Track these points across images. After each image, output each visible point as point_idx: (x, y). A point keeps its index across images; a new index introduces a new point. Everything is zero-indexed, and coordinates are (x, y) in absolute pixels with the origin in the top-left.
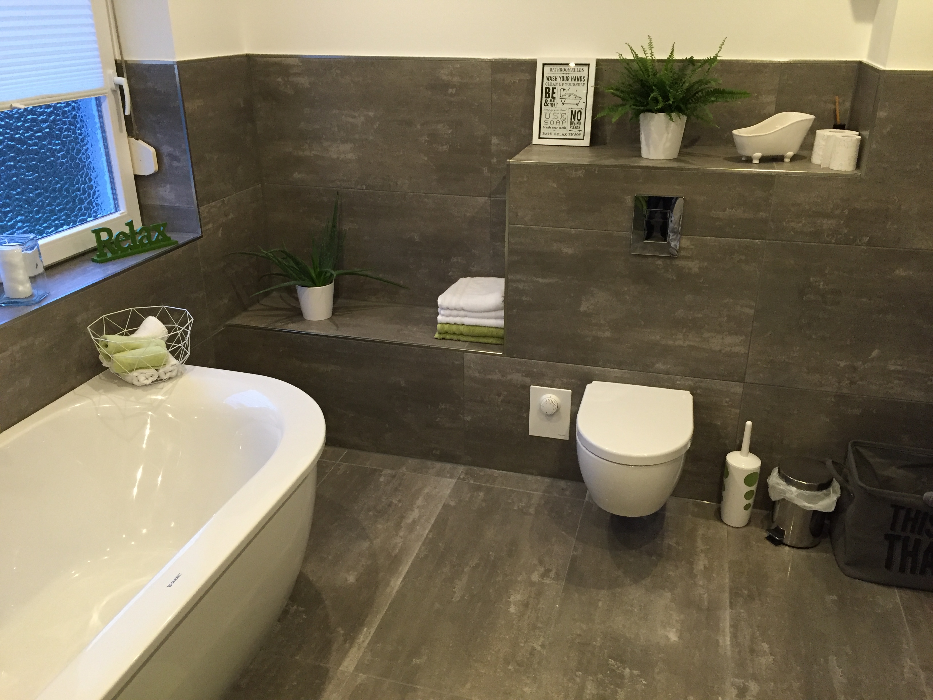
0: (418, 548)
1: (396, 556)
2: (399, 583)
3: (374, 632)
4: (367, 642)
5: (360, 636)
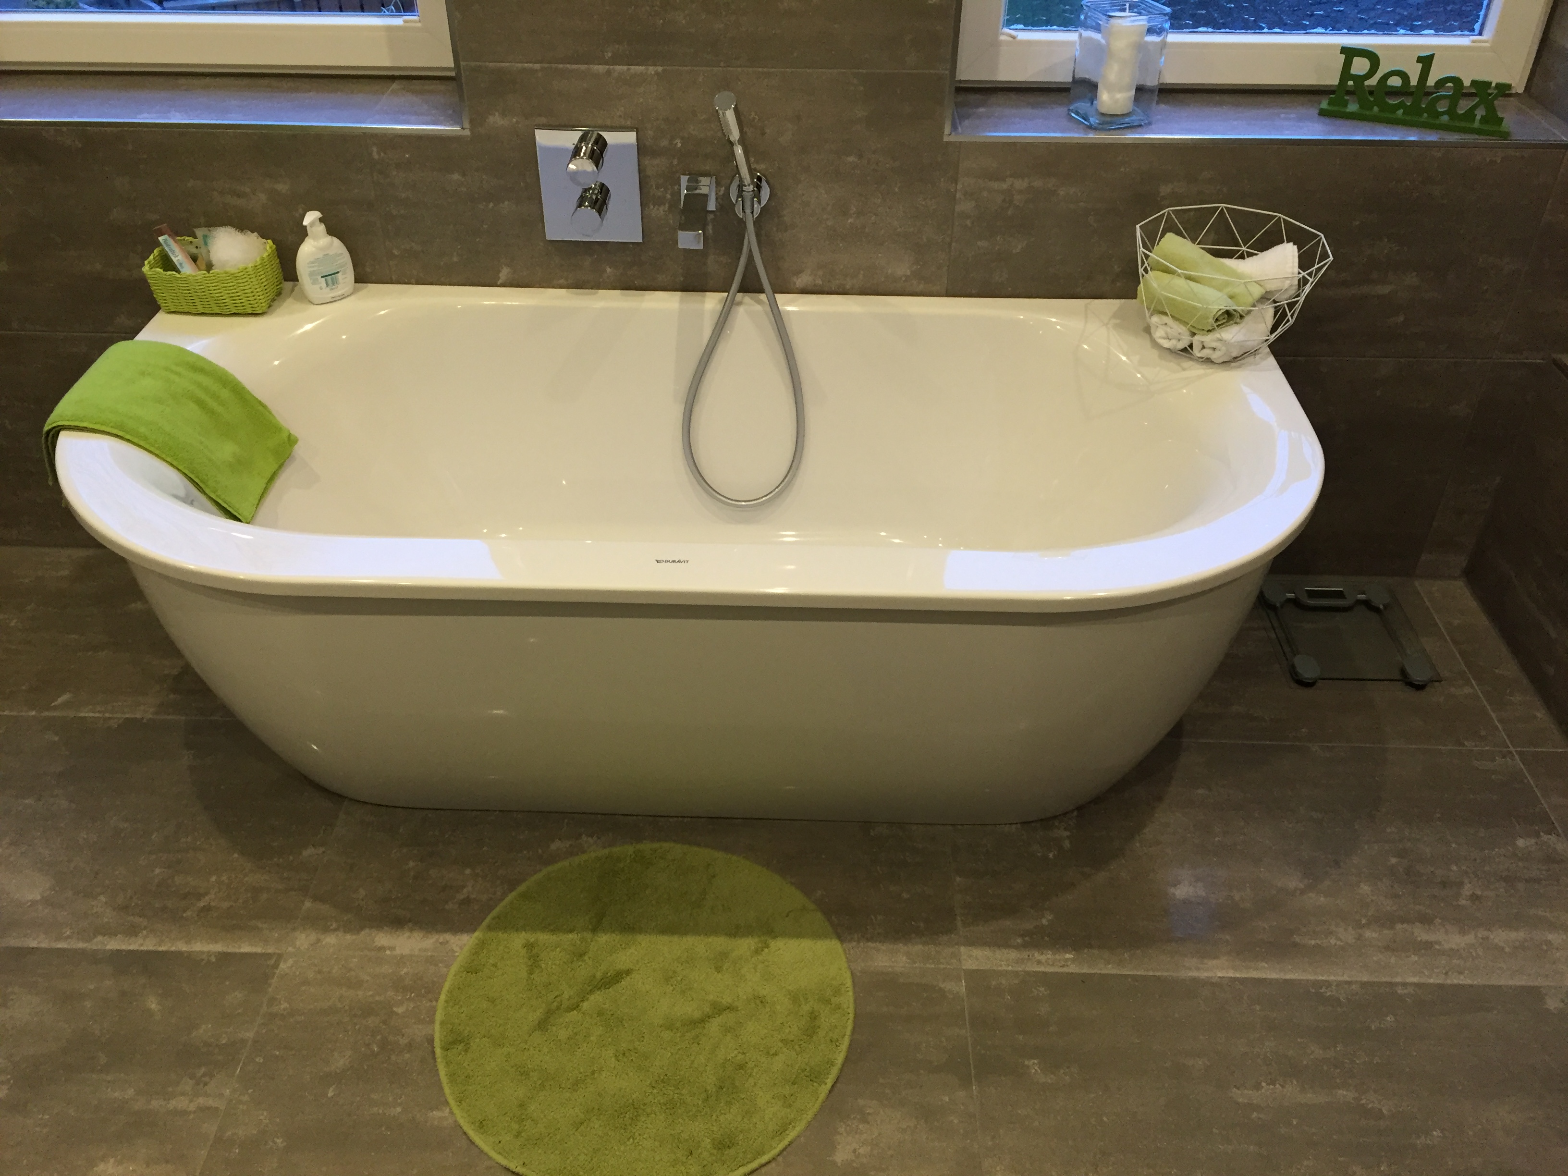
0: (1346, 978)
1: (1295, 945)
2: (1220, 974)
3: (1071, 971)
4: (1042, 969)
5: (1050, 952)
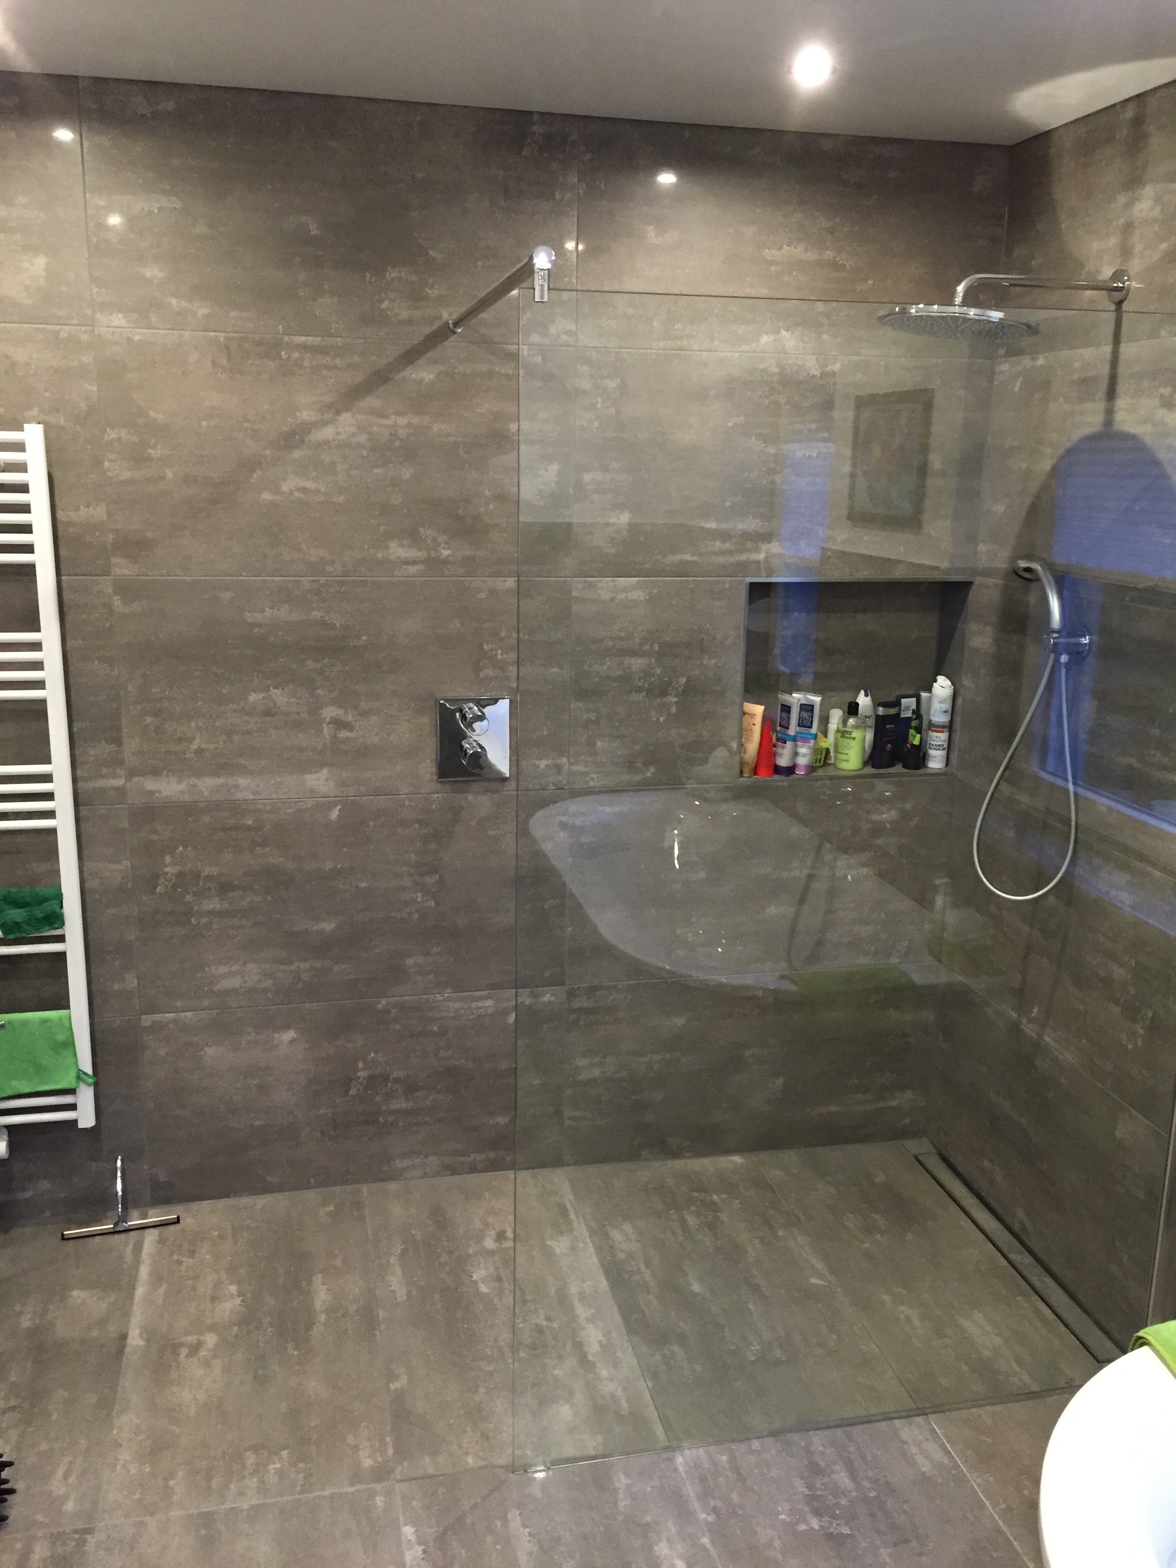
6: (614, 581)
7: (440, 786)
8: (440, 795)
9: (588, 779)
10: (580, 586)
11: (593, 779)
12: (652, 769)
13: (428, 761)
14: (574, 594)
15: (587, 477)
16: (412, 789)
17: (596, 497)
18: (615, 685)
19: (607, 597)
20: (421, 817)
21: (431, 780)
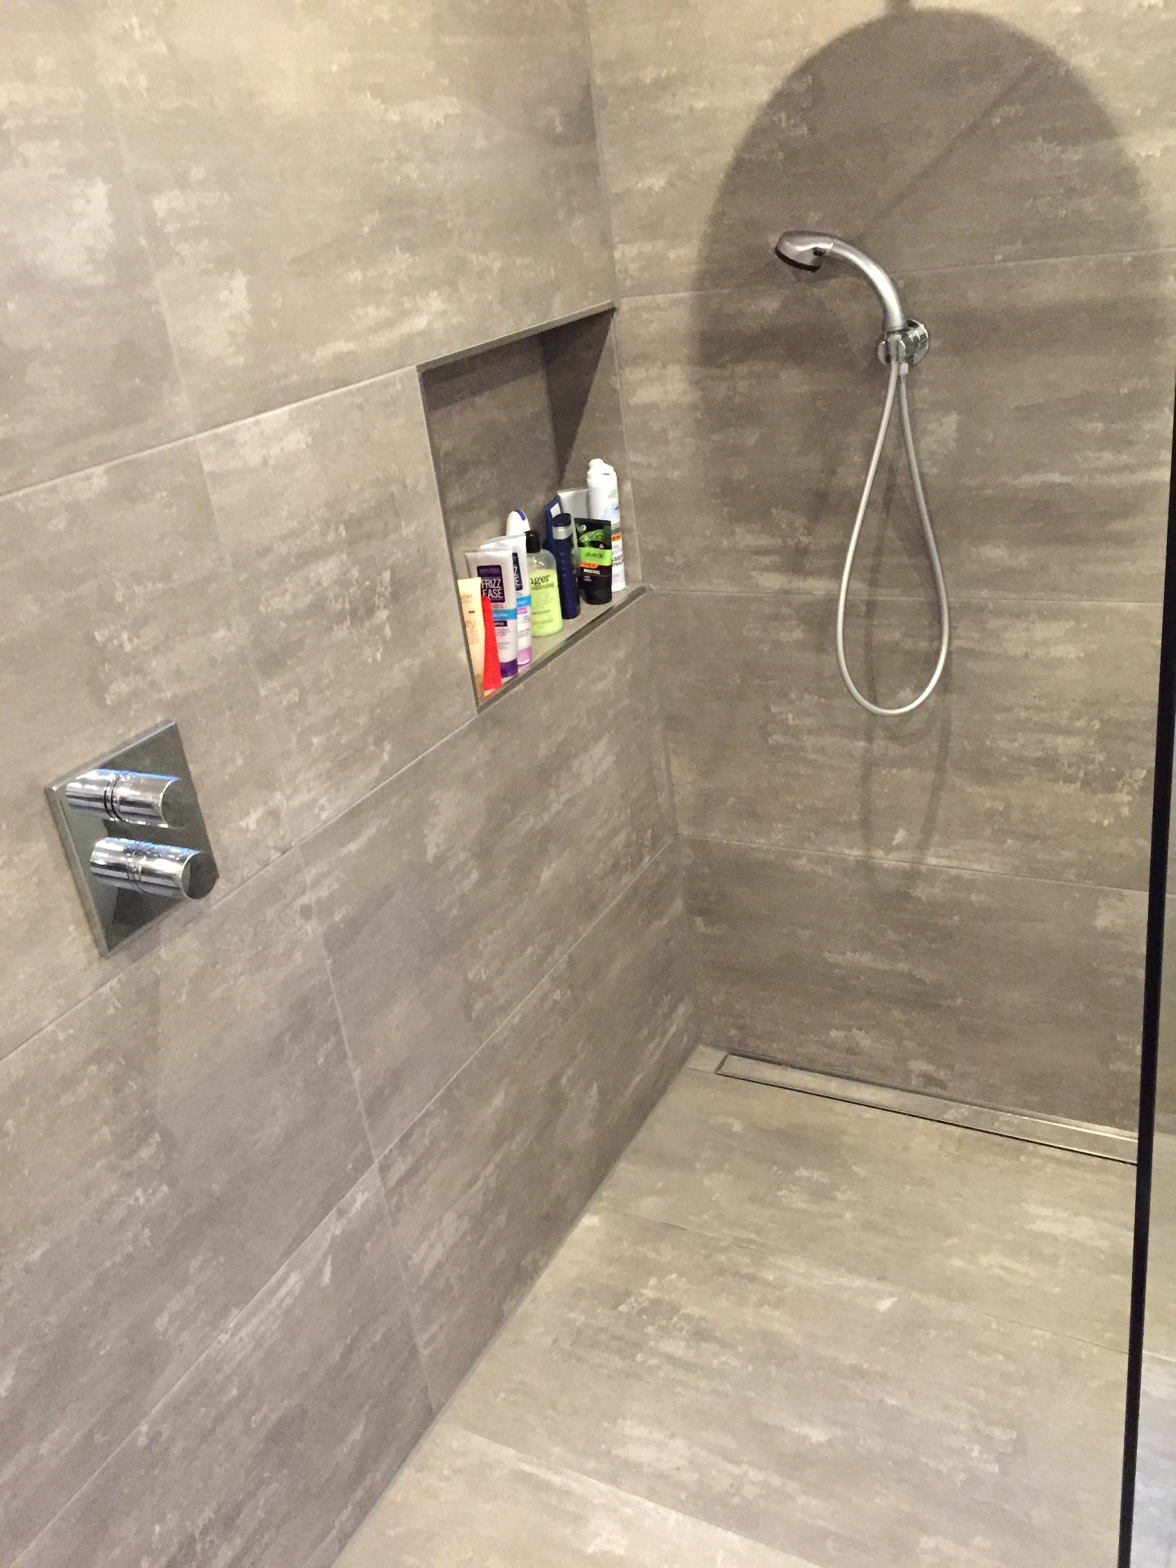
6: (257, 423)
7: (108, 965)
8: (114, 982)
9: (317, 811)
10: (211, 449)
11: (322, 808)
12: (388, 746)
13: (71, 928)
14: (207, 468)
15: (161, 205)
16: (61, 1001)
17: (185, 249)
18: (309, 623)
19: (254, 459)
20: (96, 1046)
21: (90, 963)
